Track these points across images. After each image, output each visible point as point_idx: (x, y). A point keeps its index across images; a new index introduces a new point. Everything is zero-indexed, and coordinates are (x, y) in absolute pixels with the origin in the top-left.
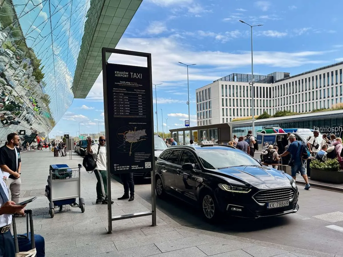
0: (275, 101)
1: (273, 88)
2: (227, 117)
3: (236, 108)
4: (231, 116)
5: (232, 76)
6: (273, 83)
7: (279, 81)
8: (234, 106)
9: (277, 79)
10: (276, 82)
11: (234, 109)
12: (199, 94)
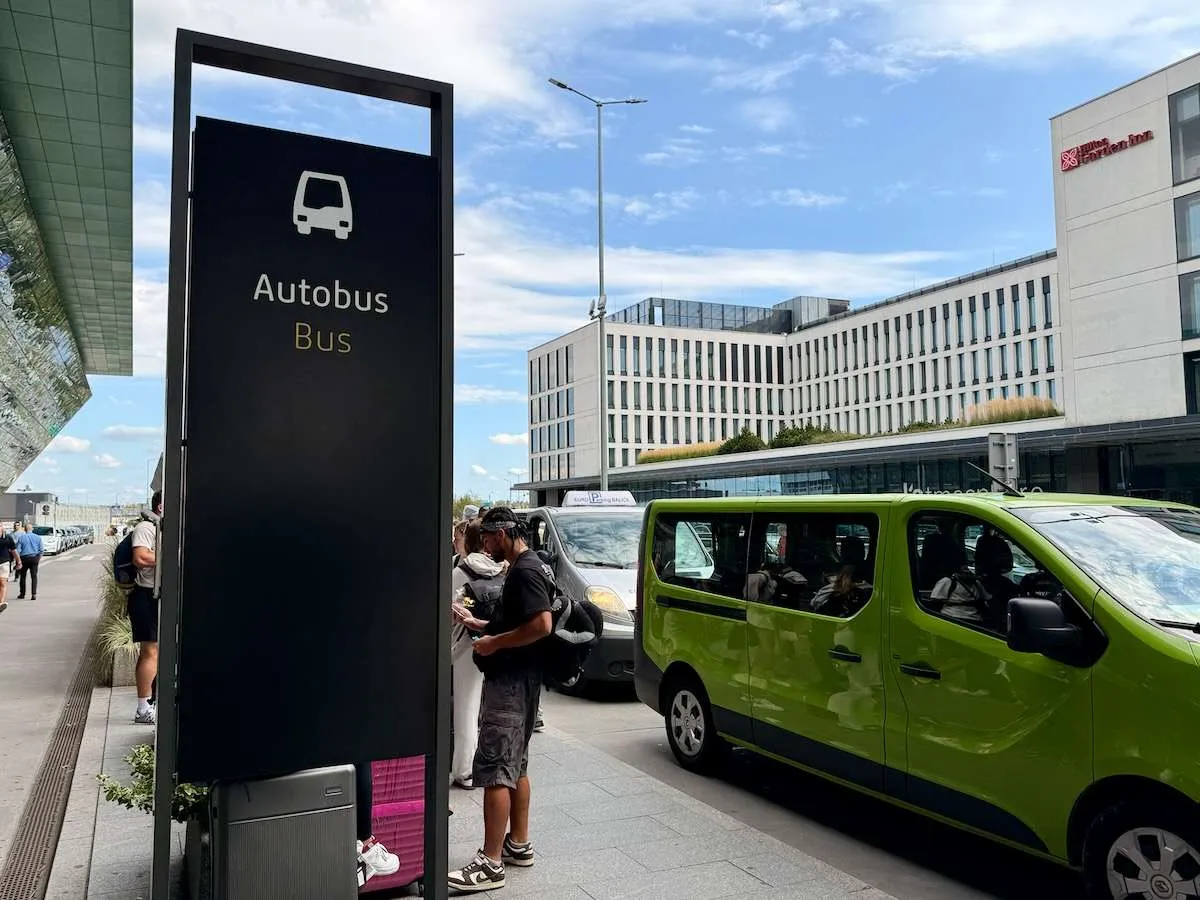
0: (796, 391)
1: (791, 348)
2: (625, 446)
3: (657, 413)
4: (638, 440)
5: (648, 307)
6: (790, 331)
7: (809, 326)
8: (650, 407)
9: (805, 322)
10: (801, 329)
11: (650, 419)
12: (536, 366)
